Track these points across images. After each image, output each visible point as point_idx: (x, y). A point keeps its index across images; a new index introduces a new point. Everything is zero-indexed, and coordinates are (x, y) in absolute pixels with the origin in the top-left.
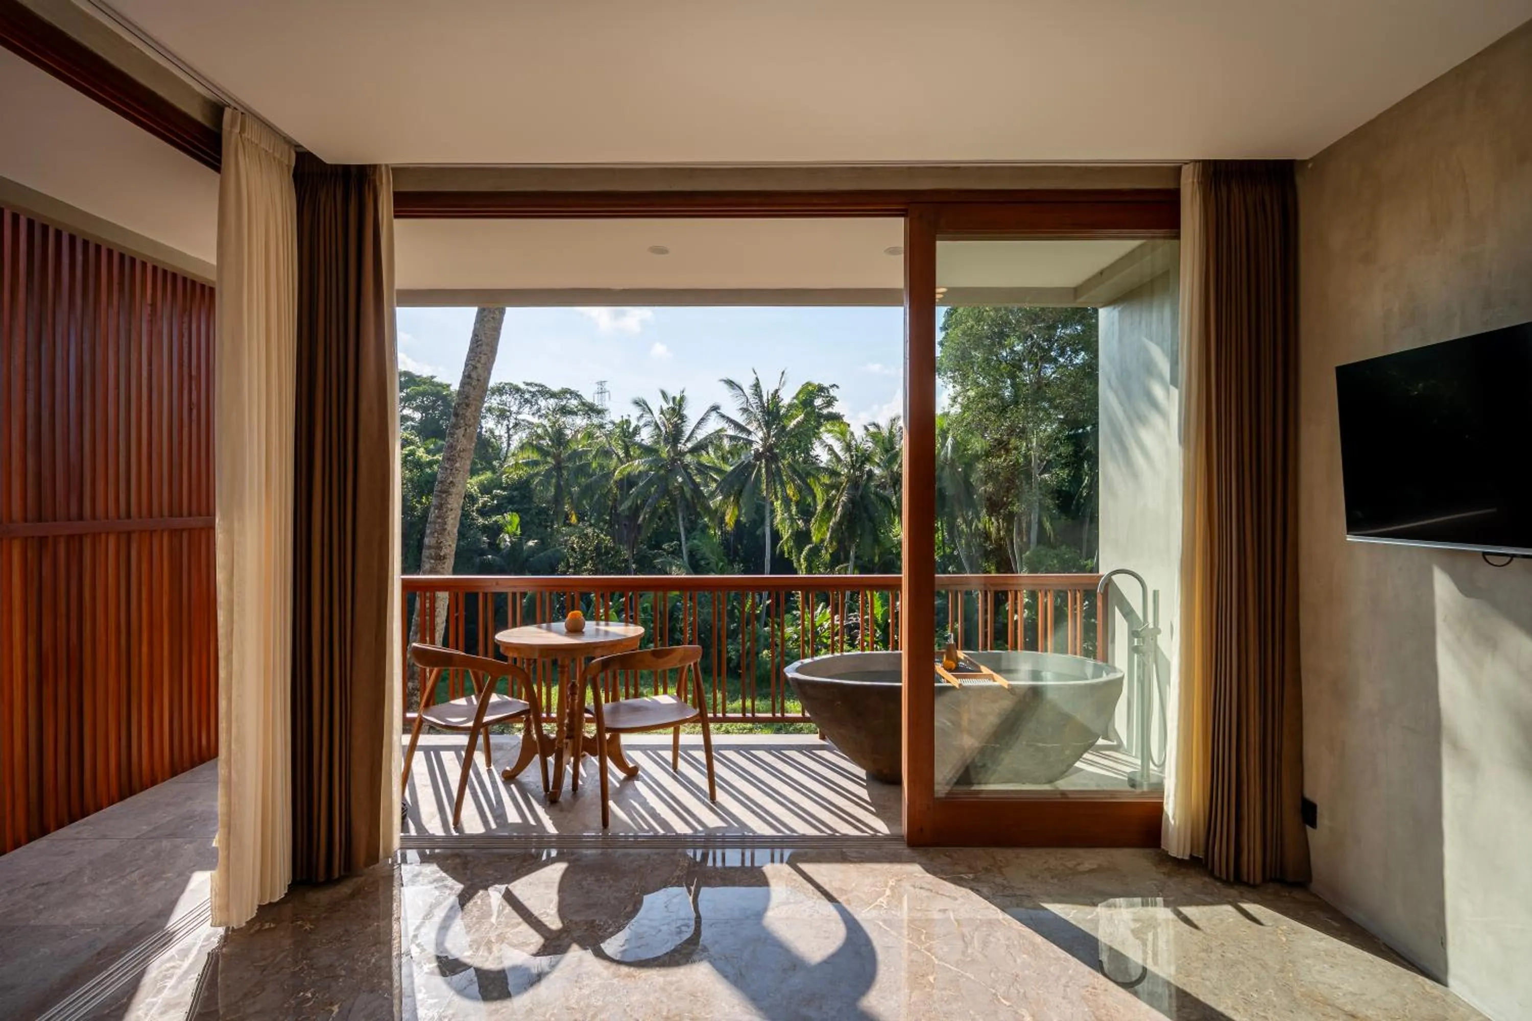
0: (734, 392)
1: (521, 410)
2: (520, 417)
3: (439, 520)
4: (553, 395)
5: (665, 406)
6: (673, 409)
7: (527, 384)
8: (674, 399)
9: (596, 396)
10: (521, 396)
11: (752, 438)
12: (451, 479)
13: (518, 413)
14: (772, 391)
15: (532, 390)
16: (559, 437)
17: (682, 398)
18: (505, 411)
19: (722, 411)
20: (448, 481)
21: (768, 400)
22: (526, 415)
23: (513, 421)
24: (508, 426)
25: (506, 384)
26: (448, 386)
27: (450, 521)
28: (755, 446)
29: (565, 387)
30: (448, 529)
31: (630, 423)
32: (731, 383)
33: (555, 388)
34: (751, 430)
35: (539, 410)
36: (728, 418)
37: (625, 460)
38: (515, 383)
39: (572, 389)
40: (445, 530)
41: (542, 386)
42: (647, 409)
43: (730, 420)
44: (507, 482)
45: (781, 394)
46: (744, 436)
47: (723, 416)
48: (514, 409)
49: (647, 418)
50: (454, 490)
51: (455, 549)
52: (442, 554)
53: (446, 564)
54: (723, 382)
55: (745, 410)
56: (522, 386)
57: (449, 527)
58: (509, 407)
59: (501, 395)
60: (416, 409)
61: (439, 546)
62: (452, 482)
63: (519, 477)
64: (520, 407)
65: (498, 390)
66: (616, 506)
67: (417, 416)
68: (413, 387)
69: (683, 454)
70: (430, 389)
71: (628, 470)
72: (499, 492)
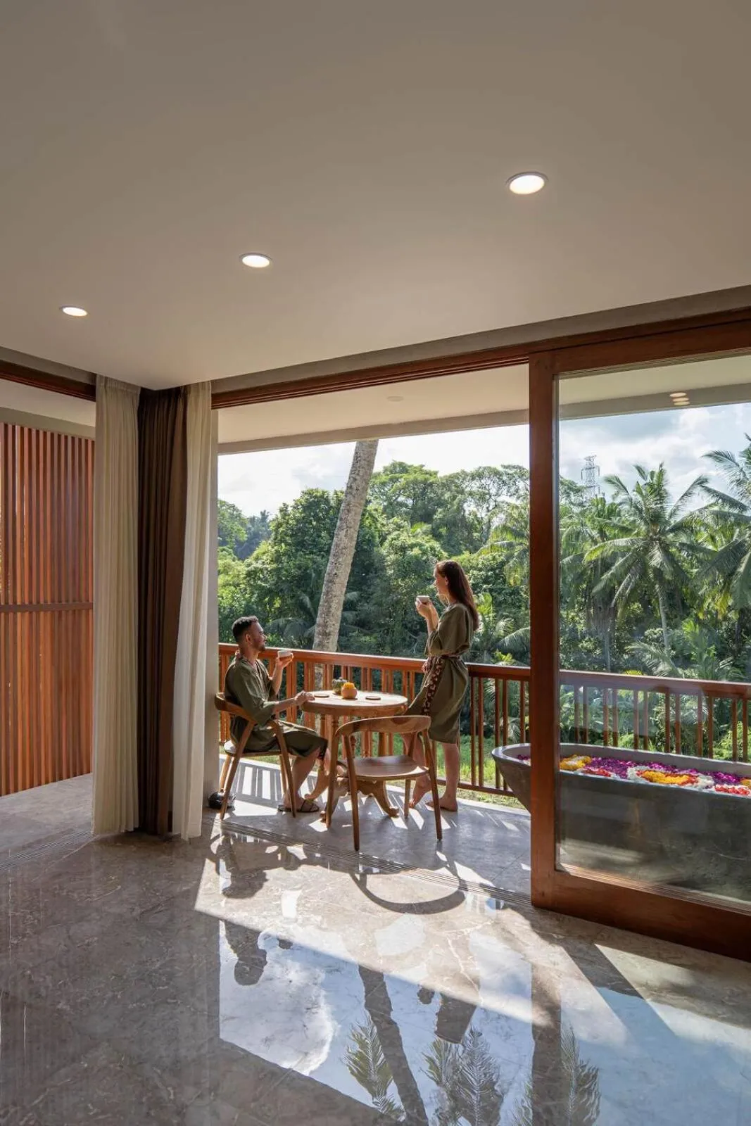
0: (725, 464)
1: (500, 492)
2: (499, 499)
3: (326, 604)
5: (642, 482)
6: (650, 485)
7: (505, 467)
8: (652, 473)
9: (584, 472)
10: (499, 478)
11: (748, 513)
12: (335, 571)
13: (497, 495)
15: (511, 472)
17: (661, 473)
18: (485, 494)
19: (709, 485)
20: (334, 573)
22: (505, 497)
23: (492, 504)
24: (487, 508)
25: (485, 468)
26: (436, 473)
27: (334, 605)
30: (333, 611)
31: (605, 501)
32: (718, 455)
34: (746, 504)
35: (517, 491)
36: (715, 492)
37: (600, 540)
38: (493, 466)
40: (329, 612)
41: (520, 468)
42: (622, 487)
43: (719, 495)
44: (483, 563)
46: (736, 511)
47: (709, 490)
48: (493, 491)
49: (624, 495)
50: (337, 580)
51: (338, 628)
52: (327, 631)
53: (331, 639)
54: (708, 456)
55: (740, 483)
56: (501, 469)
57: (333, 610)
58: (489, 490)
59: (481, 478)
60: (408, 497)
61: (325, 625)
62: (336, 574)
63: (494, 558)
64: (499, 489)
65: (478, 475)
66: (590, 588)
67: (410, 502)
68: (405, 475)
69: (663, 533)
70: (420, 477)
71: (601, 550)
72: (475, 572)
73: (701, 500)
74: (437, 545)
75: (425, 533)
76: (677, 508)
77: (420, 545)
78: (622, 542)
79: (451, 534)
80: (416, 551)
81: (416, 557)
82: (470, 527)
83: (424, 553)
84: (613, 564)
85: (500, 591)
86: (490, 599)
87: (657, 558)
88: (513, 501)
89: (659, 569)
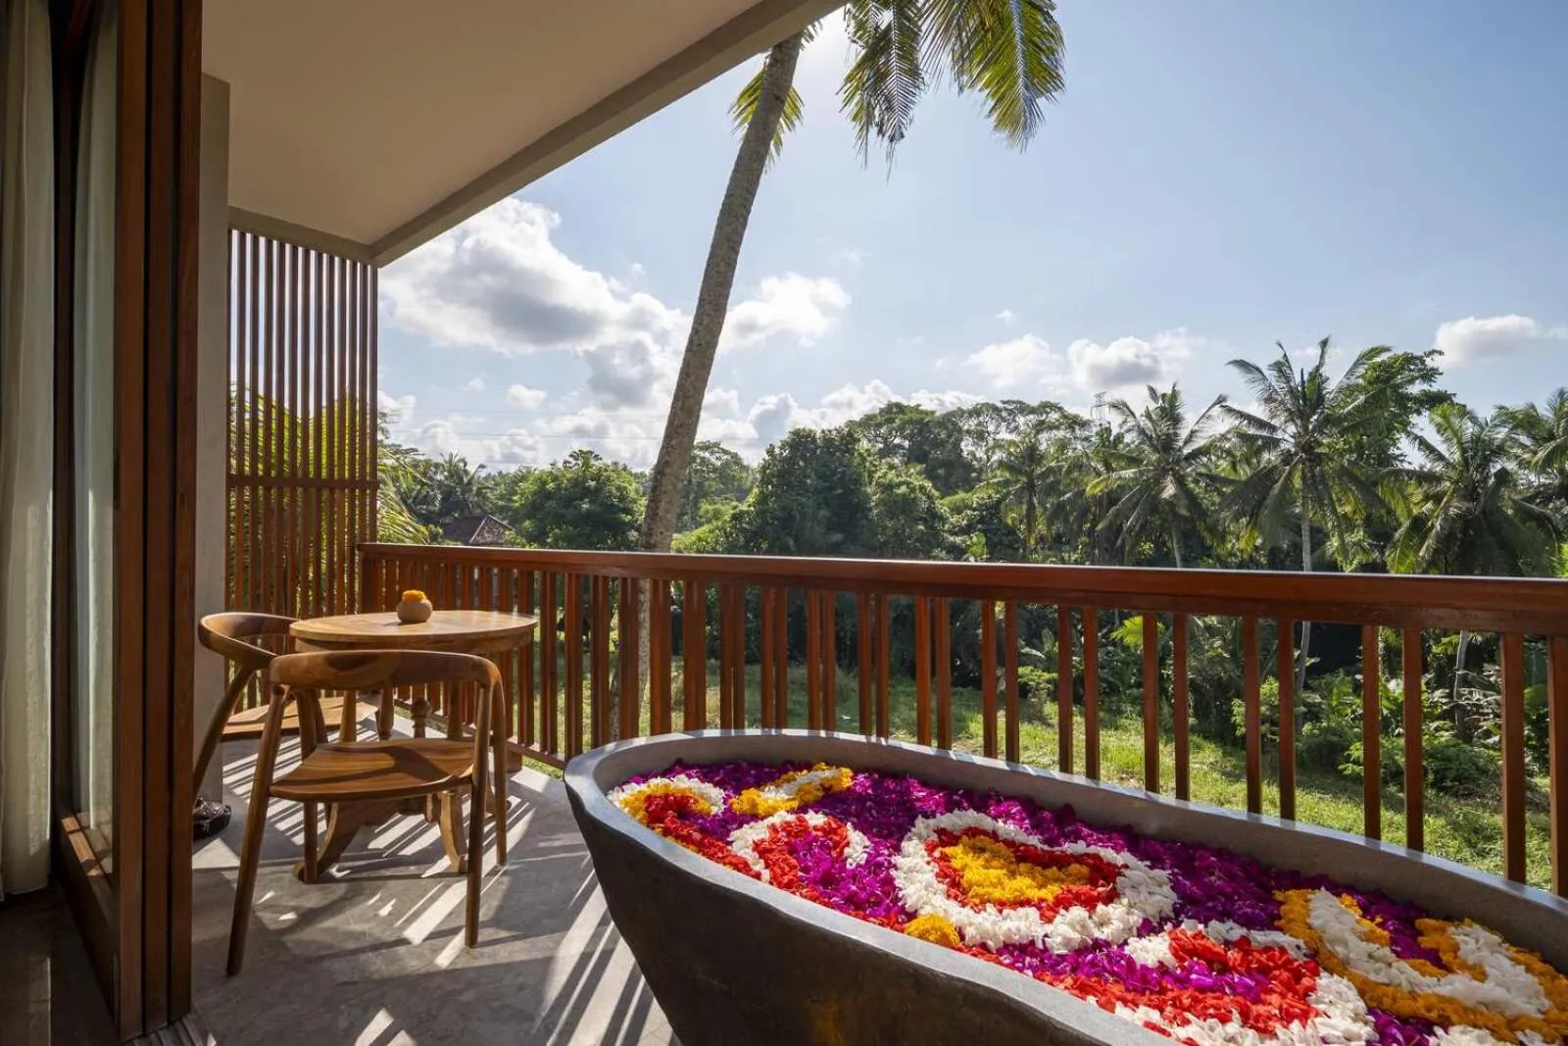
0: (1250, 376)
1: (999, 429)
2: (998, 437)
4: (1033, 411)
5: (1152, 406)
6: (1162, 409)
7: (1004, 402)
8: (1164, 395)
9: (1094, 410)
10: (997, 415)
11: (1279, 435)
13: (995, 433)
14: (1309, 369)
15: (1010, 407)
16: (1032, 455)
17: (1175, 395)
18: (983, 432)
19: (1230, 404)
21: (1303, 382)
22: (1004, 435)
23: (991, 443)
24: (986, 446)
25: (983, 405)
26: (933, 412)
28: (1284, 446)
29: (1044, 400)
31: (1110, 431)
32: (1243, 365)
33: (1034, 403)
34: (1277, 425)
35: (1017, 427)
36: (1238, 412)
37: (1104, 472)
38: (991, 402)
39: (1052, 401)
41: (1020, 402)
42: (1130, 413)
43: (1242, 415)
44: (977, 502)
45: (1325, 371)
46: (1264, 433)
47: (1230, 410)
48: (991, 428)
49: (1131, 422)
54: (1231, 366)
55: (1269, 400)
56: (1000, 405)
58: (987, 428)
59: (979, 415)
60: (905, 438)
63: (990, 497)
64: (998, 426)
65: (976, 412)
66: (1094, 526)
67: (906, 444)
68: (901, 416)
69: (1177, 462)
70: (915, 417)
71: (1104, 484)
72: (969, 512)
73: (1222, 425)
74: (928, 485)
75: (920, 473)
76: (1193, 433)
77: (908, 484)
78: (1129, 473)
79: (948, 475)
80: (903, 489)
81: (904, 495)
82: (969, 467)
83: (913, 490)
84: (1119, 500)
85: (995, 532)
86: (983, 540)
87: (1169, 490)
88: (1014, 437)
89: (1172, 502)
